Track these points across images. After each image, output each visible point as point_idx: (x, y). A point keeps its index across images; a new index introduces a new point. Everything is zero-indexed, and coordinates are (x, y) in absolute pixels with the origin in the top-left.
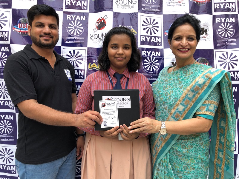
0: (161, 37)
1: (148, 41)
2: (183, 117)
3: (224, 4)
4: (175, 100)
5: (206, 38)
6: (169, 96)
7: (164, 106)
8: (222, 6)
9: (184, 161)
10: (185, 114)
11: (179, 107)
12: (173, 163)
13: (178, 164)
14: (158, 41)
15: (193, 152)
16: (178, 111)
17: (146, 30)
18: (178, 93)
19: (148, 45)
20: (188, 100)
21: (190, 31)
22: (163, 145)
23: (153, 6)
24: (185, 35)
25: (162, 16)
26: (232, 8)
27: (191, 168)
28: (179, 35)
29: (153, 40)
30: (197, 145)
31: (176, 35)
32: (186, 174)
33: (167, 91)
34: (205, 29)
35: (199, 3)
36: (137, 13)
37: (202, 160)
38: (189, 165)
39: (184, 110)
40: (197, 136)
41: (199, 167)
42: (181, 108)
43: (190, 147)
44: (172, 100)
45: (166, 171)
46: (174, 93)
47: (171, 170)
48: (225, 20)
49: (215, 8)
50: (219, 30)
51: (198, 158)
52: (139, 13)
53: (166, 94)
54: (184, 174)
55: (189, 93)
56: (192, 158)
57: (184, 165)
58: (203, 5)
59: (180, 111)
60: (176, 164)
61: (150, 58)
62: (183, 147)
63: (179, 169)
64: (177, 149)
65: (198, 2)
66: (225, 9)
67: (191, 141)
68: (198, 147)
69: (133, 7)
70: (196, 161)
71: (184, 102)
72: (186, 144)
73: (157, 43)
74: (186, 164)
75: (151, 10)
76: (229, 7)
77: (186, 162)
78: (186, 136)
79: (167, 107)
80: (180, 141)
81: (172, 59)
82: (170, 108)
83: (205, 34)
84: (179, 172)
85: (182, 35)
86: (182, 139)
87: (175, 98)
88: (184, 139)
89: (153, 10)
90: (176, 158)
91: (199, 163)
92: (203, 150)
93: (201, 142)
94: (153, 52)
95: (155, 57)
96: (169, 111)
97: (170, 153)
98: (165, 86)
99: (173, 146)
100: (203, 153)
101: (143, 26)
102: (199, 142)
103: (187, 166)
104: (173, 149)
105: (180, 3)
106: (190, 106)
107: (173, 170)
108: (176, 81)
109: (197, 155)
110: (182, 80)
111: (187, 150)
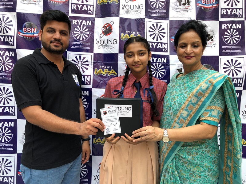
0: (167, 43)
1: (154, 47)
2: (187, 122)
3: (231, 10)
4: (179, 106)
5: (211, 44)
6: (174, 101)
7: (169, 112)
8: (229, 12)
9: (189, 169)
10: (189, 119)
11: (183, 113)
12: (179, 171)
13: (184, 171)
14: (164, 47)
15: (199, 159)
16: (181, 117)
17: (153, 36)
18: (183, 99)
19: (154, 51)
20: (192, 105)
21: (194, 38)
22: (169, 151)
23: (160, 11)
24: (189, 43)
25: (168, 22)
26: (239, 13)
27: (197, 176)
28: (184, 42)
29: (159, 46)
30: (203, 152)
31: (181, 42)
32: (192, 181)
33: (172, 97)
34: (211, 36)
35: (206, 8)
36: (144, 19)
37: (209, 168)
38: (195, 172)
39: (188, 115)
40: (203, 143)
41: (206, 176)
42: (185, 114)
43: (196, 154)
44: (177, 106)
45: (172, 177)
46: (179, 99)
47: (177, 176)
48: (231, 27)
49: (222, 14)
50: (225, 36)
51: (204, 165)
52: (145, 19)
53: (171, 100)
54: (190, 182)
55: (192, 99)
56: (198, 166)
57: (190, 172)
58: (210, 11)
59: (184, 116)
60: (182, 171)
61: (156, 65)
62: (189, 153)
63: (185, 176)
64: (182, 156)
65: (204, 8)
66: (232, 15)
67: (196, 148)
68: (203, 155)
69: (140, 13)
70: (202, 169)
71: (188, 108)
72: (191, 151)
73: (163, 49)
74: (192, 172)
75: (157, 15)
76: (236, 13)
77: (192, 170)
78: (191, 142)
79: (172, 112)
80: (185, 147)
81: (177, 66)
82: (175, 114)
83: (211, 40)
84: (185, 179)
85: (187, 43)
86: (187, 146)
87: (180, 104)
88: (189, 146)
89: (160, 15)
90: (182, 165)
91: (206, 171)
92: (210, 158)
93: (207, 150)
94: (159, 59)
95: (161, 63)
96: (174, 117)
97: (176, 159)
98: (172, 92)
99: (178, 153)
100: (210, 161)
101: (149, 32)
102: (204, 150)
103: (193, 174)
104: (179, 155)
105: (187, 8)
106: (194, 111)
107: (180, 177)
108: (182, 87)
109: (202, 163)
110: (188, 85)
111: (193, 157)
